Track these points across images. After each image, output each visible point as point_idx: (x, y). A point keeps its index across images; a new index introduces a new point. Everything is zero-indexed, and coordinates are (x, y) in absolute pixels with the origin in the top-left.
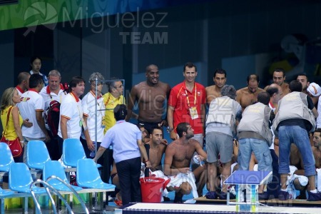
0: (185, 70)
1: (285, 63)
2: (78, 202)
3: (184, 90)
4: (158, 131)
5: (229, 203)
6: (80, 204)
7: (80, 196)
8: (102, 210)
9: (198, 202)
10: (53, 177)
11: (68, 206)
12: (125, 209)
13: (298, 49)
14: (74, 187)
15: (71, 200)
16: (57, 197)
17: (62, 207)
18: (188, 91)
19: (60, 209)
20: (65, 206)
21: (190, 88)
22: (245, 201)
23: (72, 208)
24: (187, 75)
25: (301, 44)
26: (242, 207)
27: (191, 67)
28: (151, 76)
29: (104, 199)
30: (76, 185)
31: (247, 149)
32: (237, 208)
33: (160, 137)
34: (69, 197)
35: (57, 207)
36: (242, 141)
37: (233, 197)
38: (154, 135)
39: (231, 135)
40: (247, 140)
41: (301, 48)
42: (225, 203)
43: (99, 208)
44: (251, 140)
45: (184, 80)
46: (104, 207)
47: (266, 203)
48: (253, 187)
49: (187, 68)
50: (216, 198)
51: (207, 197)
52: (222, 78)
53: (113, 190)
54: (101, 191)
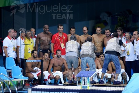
0: (58, 27)
1: (102, 25)
2: (12, 85)
3: (58, 36)
4: (47, 54)
5: (78, 85)
6: (13, 86)
7: (13, 82)
8: (22, 88)
9: (64, 85)
10: (2, 74)
11: (8, 87)
12: (33, 88)
13: (108, 18)
14: (10, 78)
15: (9, 84)
16: (3, 82)
17: (5, 87)
18: (60, 37)
19: (5, 88)
20: (7, 87)
21: (61, 35)
22: (85, 84)
23: (9, 87)
24: (60, 30)
25: (109, 16)
26: (83, 87)
27: (61, 26)
28: (46, 29)
29: (24, 83)
30: (11, 77)
31: (85, 62)
32: (81, 88)
33: (48, 57)
34: (8, 83)
35: (3, 87)
36: (83, 59)
37: (79, 83)
38: (45, 56)
39: (77, 57)
40: (85, 58)
41: (109, 18)
42: (76, 85)
43: (21, 87)
44: (87, 58)
45: (58, 32)
46: (24, 87)
47: (93, 85)
48: (88, 78)
49: (60, 27)
50: (72, 83)
51: (68, 82)
52: (74, 31)
53: (28, 79)
54: (22, 80)
